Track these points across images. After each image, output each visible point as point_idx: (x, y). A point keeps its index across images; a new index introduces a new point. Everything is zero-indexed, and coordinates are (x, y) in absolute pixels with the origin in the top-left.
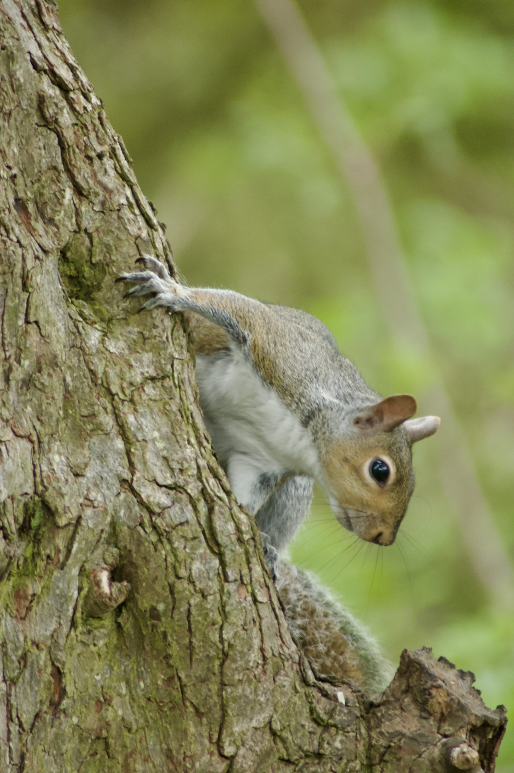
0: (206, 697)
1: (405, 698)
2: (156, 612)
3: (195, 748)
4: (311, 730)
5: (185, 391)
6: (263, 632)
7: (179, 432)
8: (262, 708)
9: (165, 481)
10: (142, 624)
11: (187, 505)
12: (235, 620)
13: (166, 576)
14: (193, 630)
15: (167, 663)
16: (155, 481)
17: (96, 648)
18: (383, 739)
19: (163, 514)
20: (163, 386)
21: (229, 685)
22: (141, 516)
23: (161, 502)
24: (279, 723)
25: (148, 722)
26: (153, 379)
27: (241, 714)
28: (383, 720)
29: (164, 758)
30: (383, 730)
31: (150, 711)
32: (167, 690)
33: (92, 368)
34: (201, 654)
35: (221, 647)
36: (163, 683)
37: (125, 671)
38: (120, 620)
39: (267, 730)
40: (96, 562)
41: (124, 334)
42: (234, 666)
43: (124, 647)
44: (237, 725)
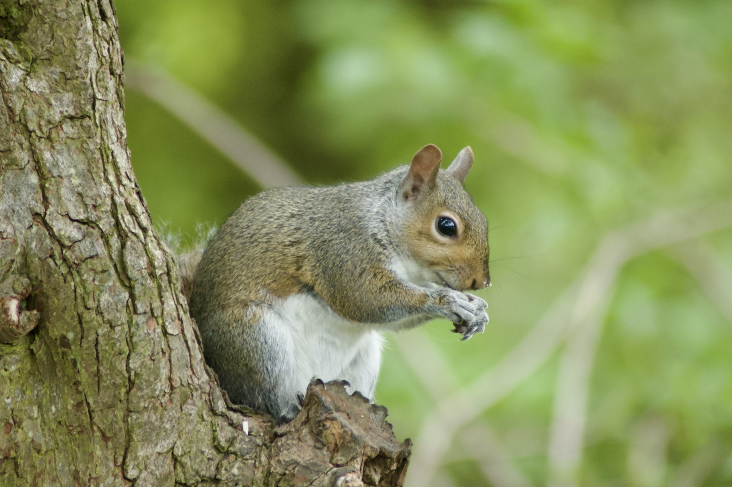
0: (112, 423)
1: (303, 429)
2: (66, 341)
3: (101, 470)
4: (210, 456)
5: (107, 131)
6: (172, 363)
7: (95, 170)
8: (166, 434)
9: (77, 216)
10: (53, 352)
11: (97, 240)
12: (142, 350)
13: (75, 306)
14: (100, 358)
15: (77, 389)
16: (67, 215)
17: (8, 372)
18: (280, 467)
19: (74, 247)
20: (81, 125)
21: (134, 412)
22: (52, 248)
23: (71, 236)
24: (180, 449)
25: (58, 444)
26: (72, 118)
27: (146, 440)
28: (282, 449)
29: (71, 479)
30: (281, 459)
31: (60, 434)
32: (76, 415)
33: (10, 105)
34: (108, 382)
35: (127, 375)
36: (73, 408)
37: (37, 395)
38: (32, 347)
39: (170, 455)
40: (5, 291)
41: (47, 74)
42: (140, 394)
43: (36, 373)
44: (142, 450)
